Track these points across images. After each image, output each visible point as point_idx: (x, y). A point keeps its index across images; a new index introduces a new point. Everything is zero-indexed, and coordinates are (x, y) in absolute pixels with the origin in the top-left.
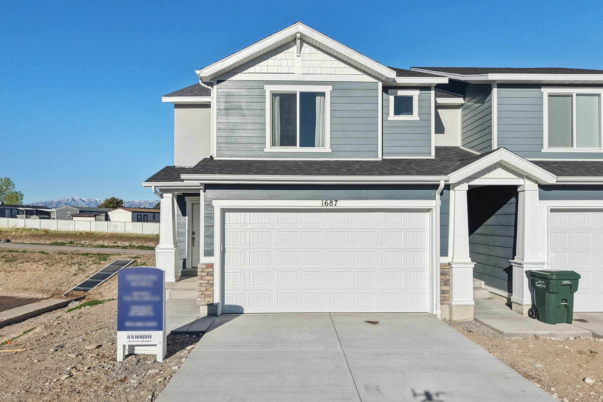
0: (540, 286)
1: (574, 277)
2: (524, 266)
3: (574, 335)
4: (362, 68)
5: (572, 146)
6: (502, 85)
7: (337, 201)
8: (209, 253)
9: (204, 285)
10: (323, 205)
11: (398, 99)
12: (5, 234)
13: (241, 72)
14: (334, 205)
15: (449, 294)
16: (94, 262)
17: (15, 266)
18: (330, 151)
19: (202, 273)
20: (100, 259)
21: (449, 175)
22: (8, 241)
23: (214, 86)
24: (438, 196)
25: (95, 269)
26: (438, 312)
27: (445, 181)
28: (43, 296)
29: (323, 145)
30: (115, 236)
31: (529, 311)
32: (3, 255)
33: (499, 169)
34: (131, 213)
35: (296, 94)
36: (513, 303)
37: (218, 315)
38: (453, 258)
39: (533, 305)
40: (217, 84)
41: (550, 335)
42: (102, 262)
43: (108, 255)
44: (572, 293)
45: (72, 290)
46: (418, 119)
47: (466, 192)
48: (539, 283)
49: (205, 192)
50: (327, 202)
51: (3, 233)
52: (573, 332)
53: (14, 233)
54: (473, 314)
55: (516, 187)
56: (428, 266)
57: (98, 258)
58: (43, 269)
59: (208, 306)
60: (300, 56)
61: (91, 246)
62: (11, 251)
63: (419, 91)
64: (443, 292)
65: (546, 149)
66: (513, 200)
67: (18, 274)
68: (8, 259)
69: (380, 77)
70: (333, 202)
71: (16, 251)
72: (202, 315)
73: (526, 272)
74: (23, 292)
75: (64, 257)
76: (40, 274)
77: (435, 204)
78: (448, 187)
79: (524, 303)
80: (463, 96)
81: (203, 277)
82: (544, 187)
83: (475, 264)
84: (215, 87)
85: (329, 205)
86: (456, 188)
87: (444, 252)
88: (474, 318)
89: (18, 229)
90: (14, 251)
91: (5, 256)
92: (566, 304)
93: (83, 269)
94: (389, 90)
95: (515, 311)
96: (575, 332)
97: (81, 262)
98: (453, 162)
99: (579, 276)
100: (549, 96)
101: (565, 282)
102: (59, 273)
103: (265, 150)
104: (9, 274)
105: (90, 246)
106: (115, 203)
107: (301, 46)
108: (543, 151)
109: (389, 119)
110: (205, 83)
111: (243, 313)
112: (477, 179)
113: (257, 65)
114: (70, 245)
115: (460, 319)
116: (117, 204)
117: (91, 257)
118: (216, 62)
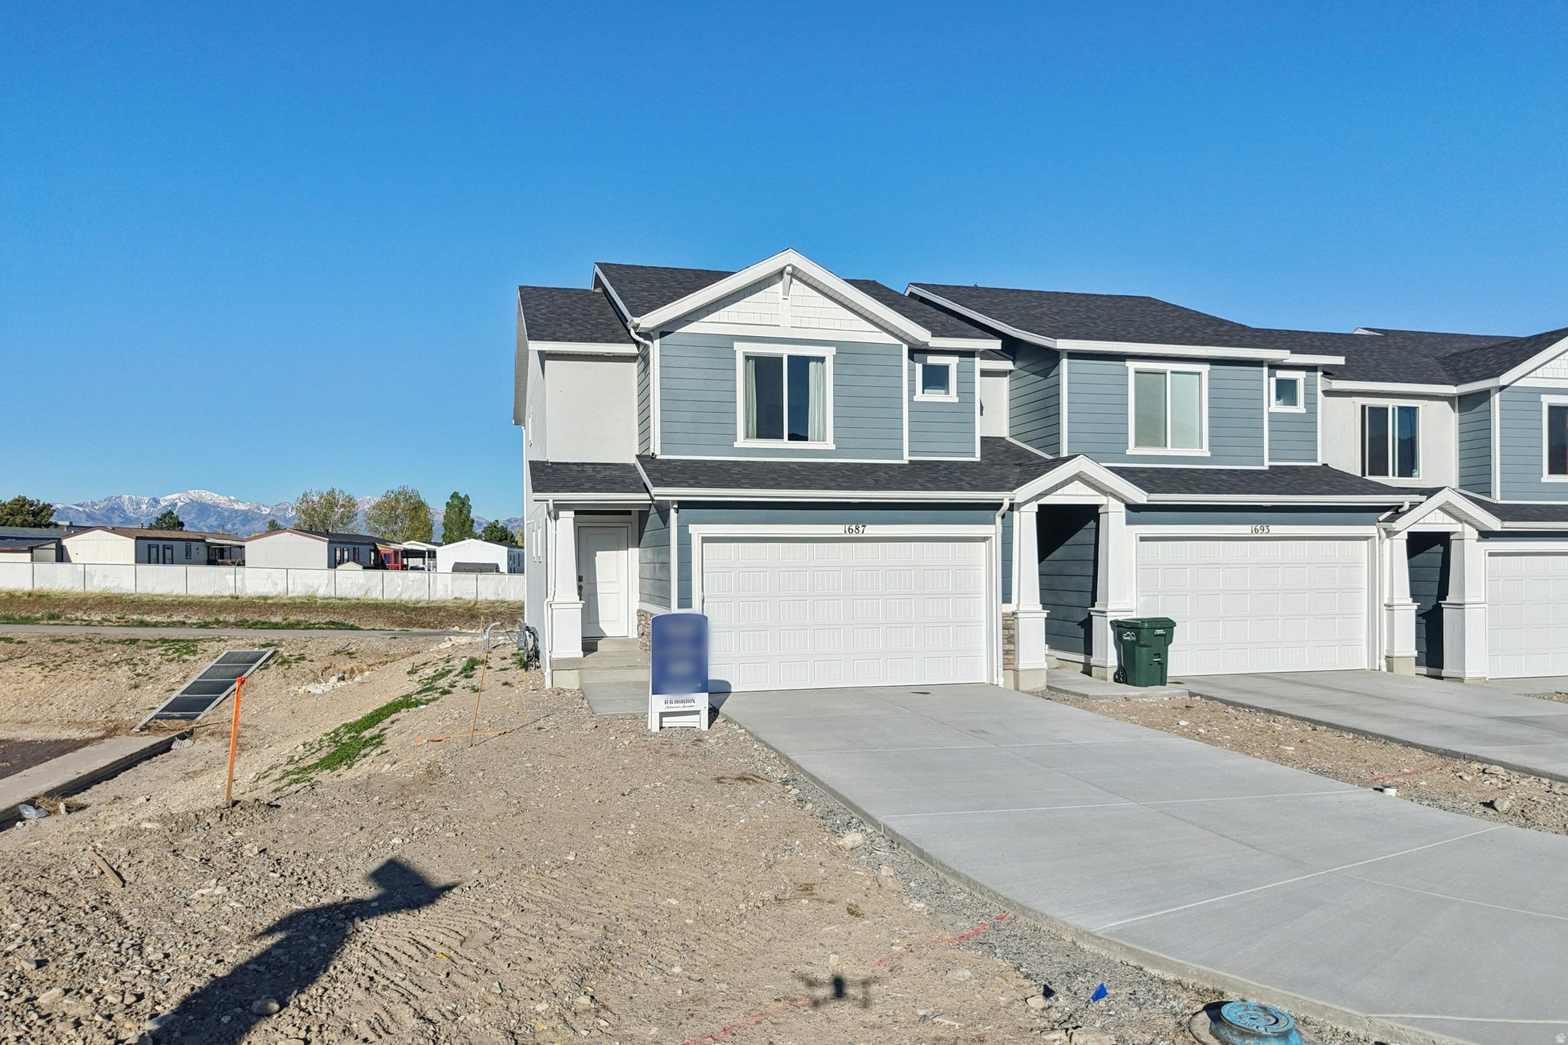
0: (1129, 638)
1: (1168, 625)
2: (1108, 614)
3: (1168, 695)
4: (881, 323)
5: (1166, 446)
6: (1073, 355)
7: (865, 526)
10: (845, 532)
11: (927, 369)
13: (696, 321)
14: (861, 532)
15: (1014, 654)
16: (166, 658)
18: (833, 447)
20: (177, 650)
21: (1014, 492)
23: (655, 341)
24: (999, 520)
25: (181, 673)
26: (1000, 681)
27: (1010, 500)
28: (84, 734)
29: (824, 440)
30: (115, 600)
31: (1115, 674)
33: (1077, 482)
34: (133, 541)
35: (781, 359)
36: (1093, 668)
38: (1018, 605)
39: (1120, 666)
40: (660, 339)
41: (1142, 696)
42: (186, 657)
43: (188, 641)
44: (1166, 646)
45: (152, 719)
46: (956, 397)
47: (1035, 513)
48: (1128, 635)
50: (851, 527)
52: (1167, 692)
54: (1045, 680)
55: (1097, 507)
56: (984, 617)
57: (170, 649)
60: (787, 299)
61: (110, 624)
63: (958, 358)
64: (1006, 652)
65: (1132, 450)
66: (1092, 524)
69: (906, 338)
70: (859, 527)
73: (1111, 622)
75: (76, 650)
77: (994, 530)
78: (1012, 507)
79: (1109, 665)
80: (1012, 358)
82: (1132, 508)
83: (1047, 613)
85: (854, 532)
86: (1022, 509)
87: (1007, 598)
88: (1048, 687)
92: (1160, 659)
93: (147, 675)
94: (918, 356)
95: (1095, 677)
96: (1170, 692)
97: (131, 659)
98: (1009, 469)
99: (1174, 624)
100: (1137, 372)
101: (1159, 632)
102: (86, 684)
103: (738, 445)
105: (106, 623)
106: (28, 513)
107: (790, 282)
108: (1128, 452)
109: (917, 396)
110: (638, 334)
112: (1048, 496)
113: (722, 310)
114: (52, 622)
115: (1028, 689)
116: (35, 514)
117: (150, 648)
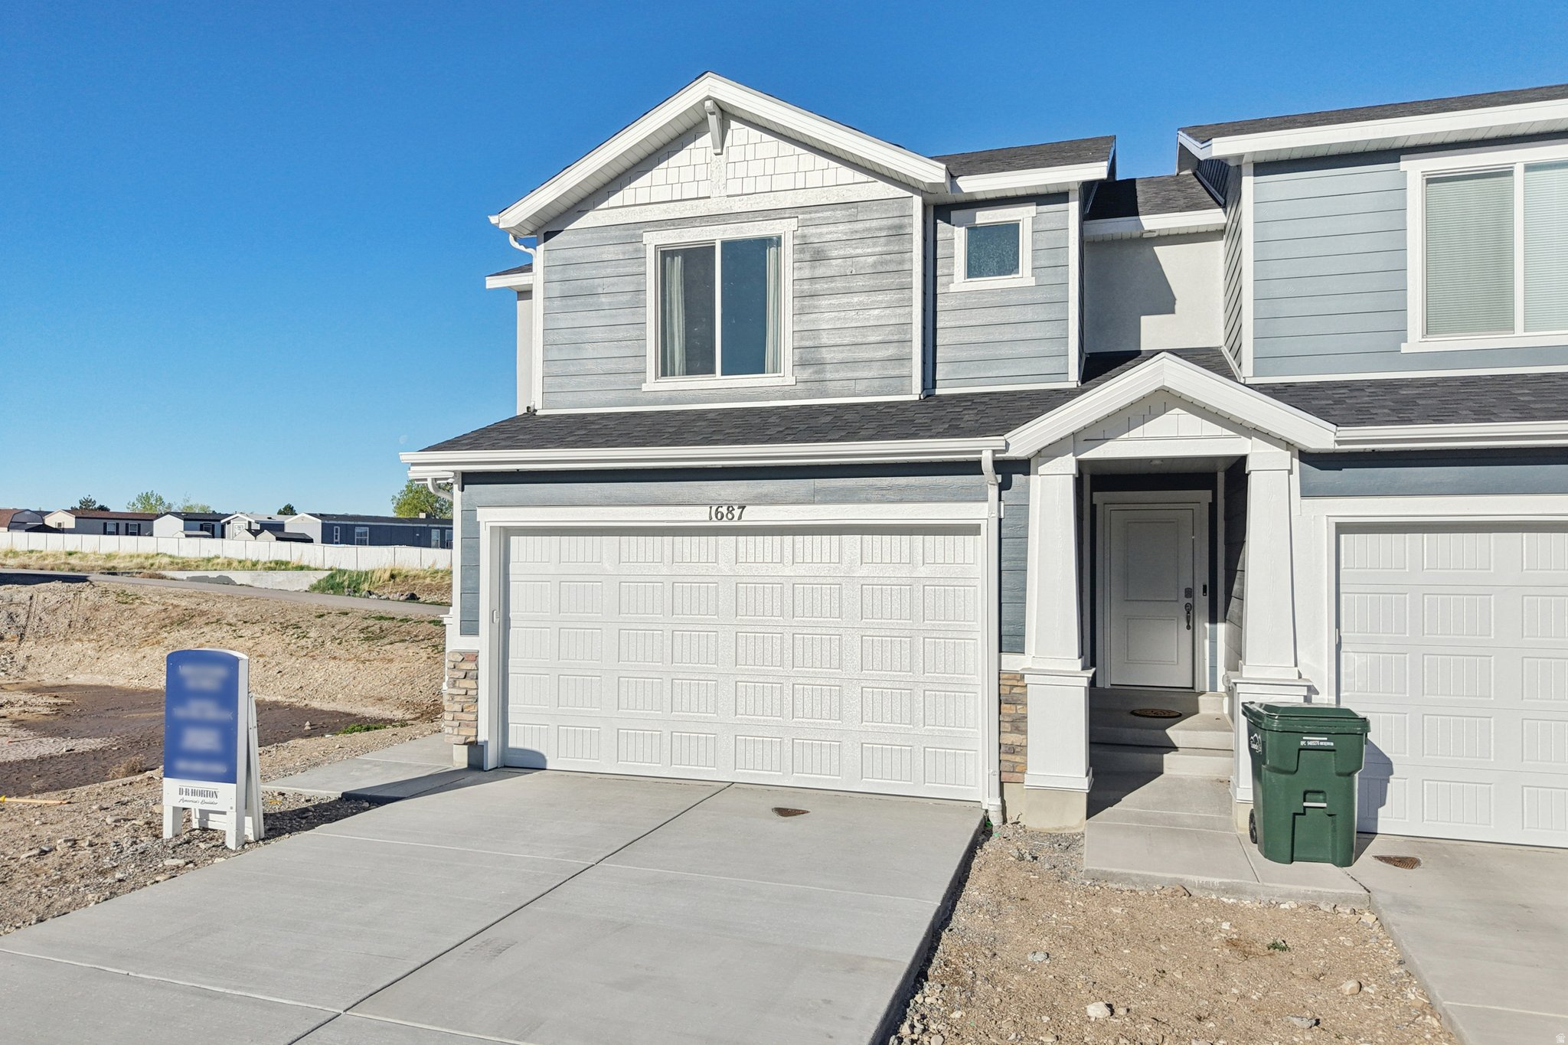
0: (1256, 747)
7: (744, 508)
8: (470, 627)
9: (457, 699)
10: (711, 518)
11: (976, 235)
12: (412, 583)
13: (594, 208)
14: (736, 518)
15: (1024, 755)
17: (377, 649)
18: (790, 382)
19: (456, 673)
21: (1006, 436)
22: (413, 598)
23: (538, 247)
24: (992, 492)
26: (992, 803)
29: (782, 371)
31: (1250, 819)
32: (365, 625)
35: (713, 248)
37: (485, 769)
38: (1037, 658)
39: (1254, 806)
40: (545, 242)
46: (1032, 282)
47: (1072, 478)
48: (1255, 740)
49: (463, 490)
50: (720, 509)
51: (410, 580)
53: (428, 581)
54: (1083, 814)
56: (978, 676)
58: (424, 656)
59: (468, 748)
60: (722, 154)
62: (381, 618)
63: (1035, 207)
64: (1006, 749)
67: (377, 667)
68: (370, 635)
69: (912, 184)
70: (733, 509)
71: (390, 618)
72: (457, 765)
73: (1244, 707)
74: (374, 705)
76: (416, 668)
78: (1007, 469)
80: (1223, 202)
81: (458, 682)
83: (1089, 678)
84: (541, 248)
85: (725, 519)
87: (1011, 643)
88: (1085, 827)
89: (437, 572)
90: (386, 619)
91: (367, 627)
92: (1325, 805)
94: (953, 213)
96: (1311, 888)
99: (1365, 724)
100: (1427, 181)
103: (645, 387)
104: (361, 666)
107: (724, 128)
109: (953, 288)
110: (520, 241)
111: (545, 769)
113: (628, 187)
115: (1046, 827)
118: (532, 191)
